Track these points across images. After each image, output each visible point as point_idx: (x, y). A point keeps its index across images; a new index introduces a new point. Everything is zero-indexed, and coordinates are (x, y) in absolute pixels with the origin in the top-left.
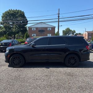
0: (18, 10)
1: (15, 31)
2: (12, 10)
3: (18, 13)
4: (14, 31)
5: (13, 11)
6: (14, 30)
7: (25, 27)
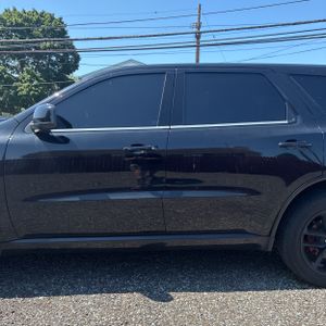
0: (39, 11)
1: (28, 92)
2: (15, 10)
3: (39, 23)
4: (24, 92)
5: (20, 16)
6: (23, 89)
7: (70, 77)
